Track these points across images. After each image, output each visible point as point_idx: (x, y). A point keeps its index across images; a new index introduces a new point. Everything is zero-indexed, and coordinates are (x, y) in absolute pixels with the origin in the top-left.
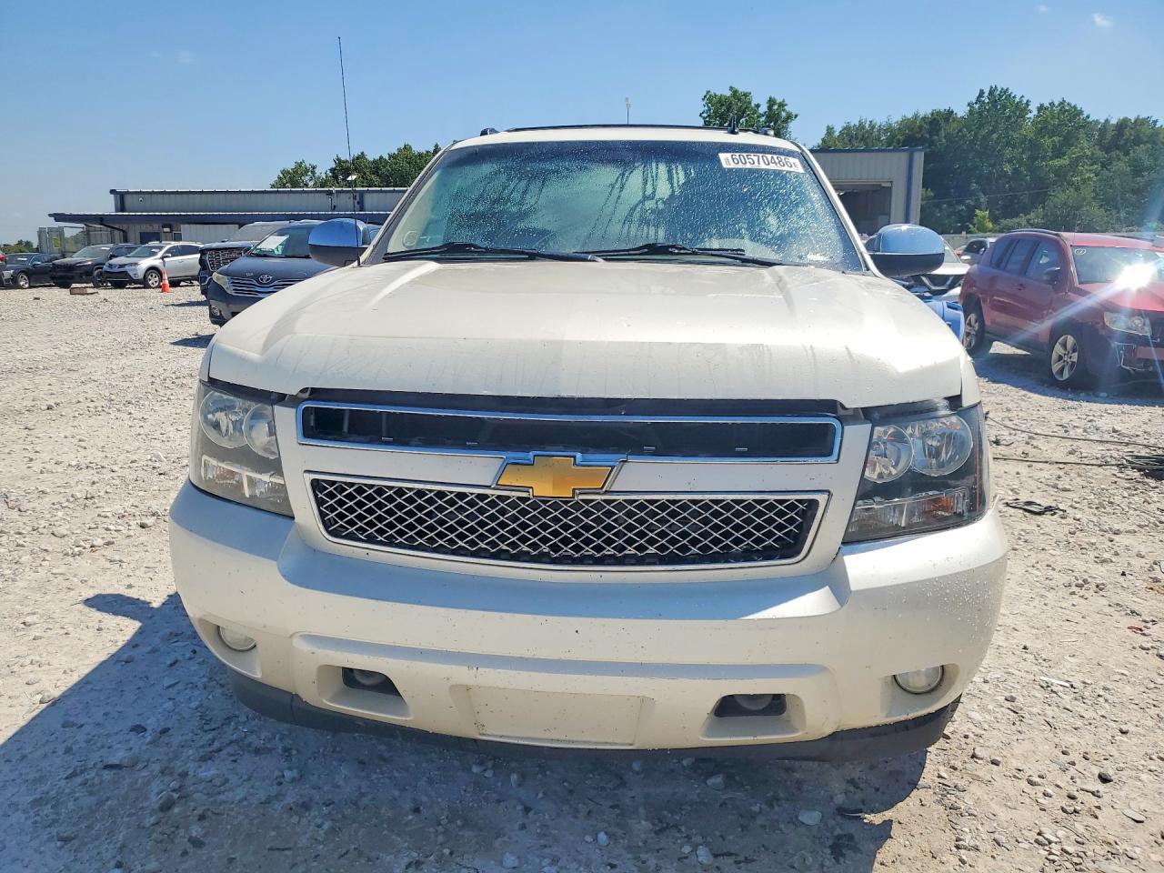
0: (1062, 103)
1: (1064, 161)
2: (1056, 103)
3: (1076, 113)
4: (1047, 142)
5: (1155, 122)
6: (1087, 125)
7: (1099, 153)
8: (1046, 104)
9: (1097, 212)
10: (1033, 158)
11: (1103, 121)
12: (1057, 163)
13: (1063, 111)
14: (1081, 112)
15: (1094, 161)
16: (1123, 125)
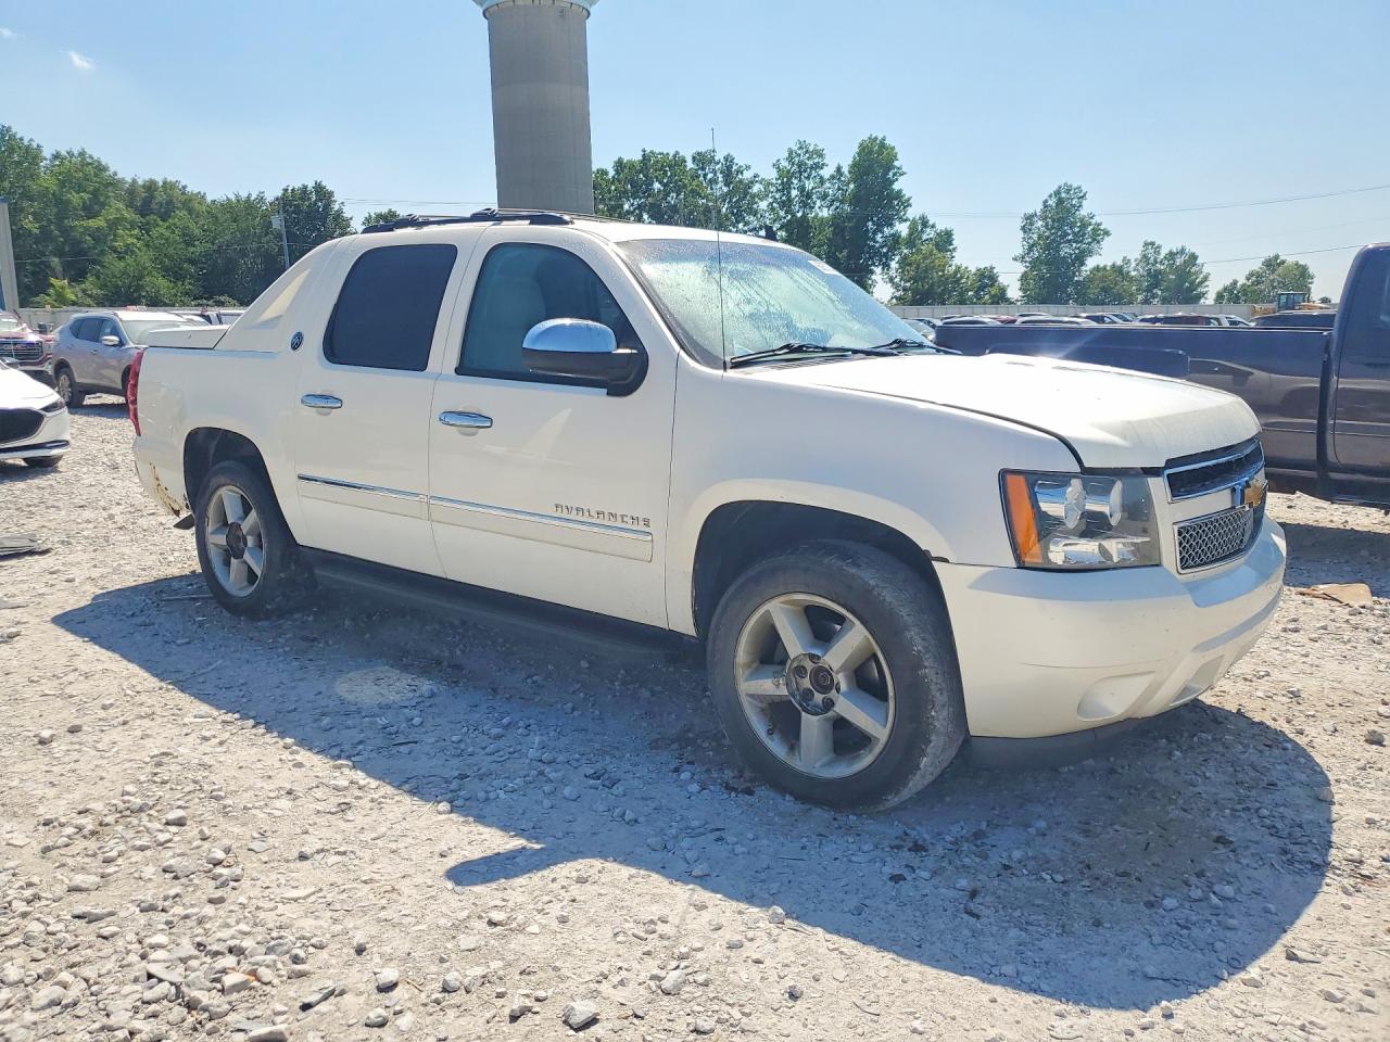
0: (82, 154)
1: (99, 222)
2: (76, 153)
3: (100, 168)
4: (75, 198)
5: (184, 187)
6: (113, 183)
7: (137, 218)
8: (64, 153)
9: (162, 284)
10: (61, 217)
11: (130, 181)
12: (92, 223)
13: (85, 164)
14: (105, 169)
15: (133, 225)
16: (151, 187)
